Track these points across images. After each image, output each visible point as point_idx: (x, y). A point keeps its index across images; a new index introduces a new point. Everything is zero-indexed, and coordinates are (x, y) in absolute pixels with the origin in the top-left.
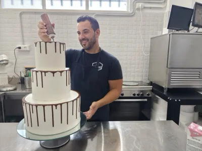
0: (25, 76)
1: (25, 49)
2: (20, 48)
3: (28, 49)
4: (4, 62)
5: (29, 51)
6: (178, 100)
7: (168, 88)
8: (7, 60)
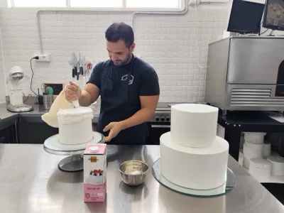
0: (44, 94)
1: (44, 59)
2: (37, 58)
3: (47, 59)
4: (18, 75)
5: (49, 62)
6: (237, 125)
7: (228, 111)
8: (21, 74)
